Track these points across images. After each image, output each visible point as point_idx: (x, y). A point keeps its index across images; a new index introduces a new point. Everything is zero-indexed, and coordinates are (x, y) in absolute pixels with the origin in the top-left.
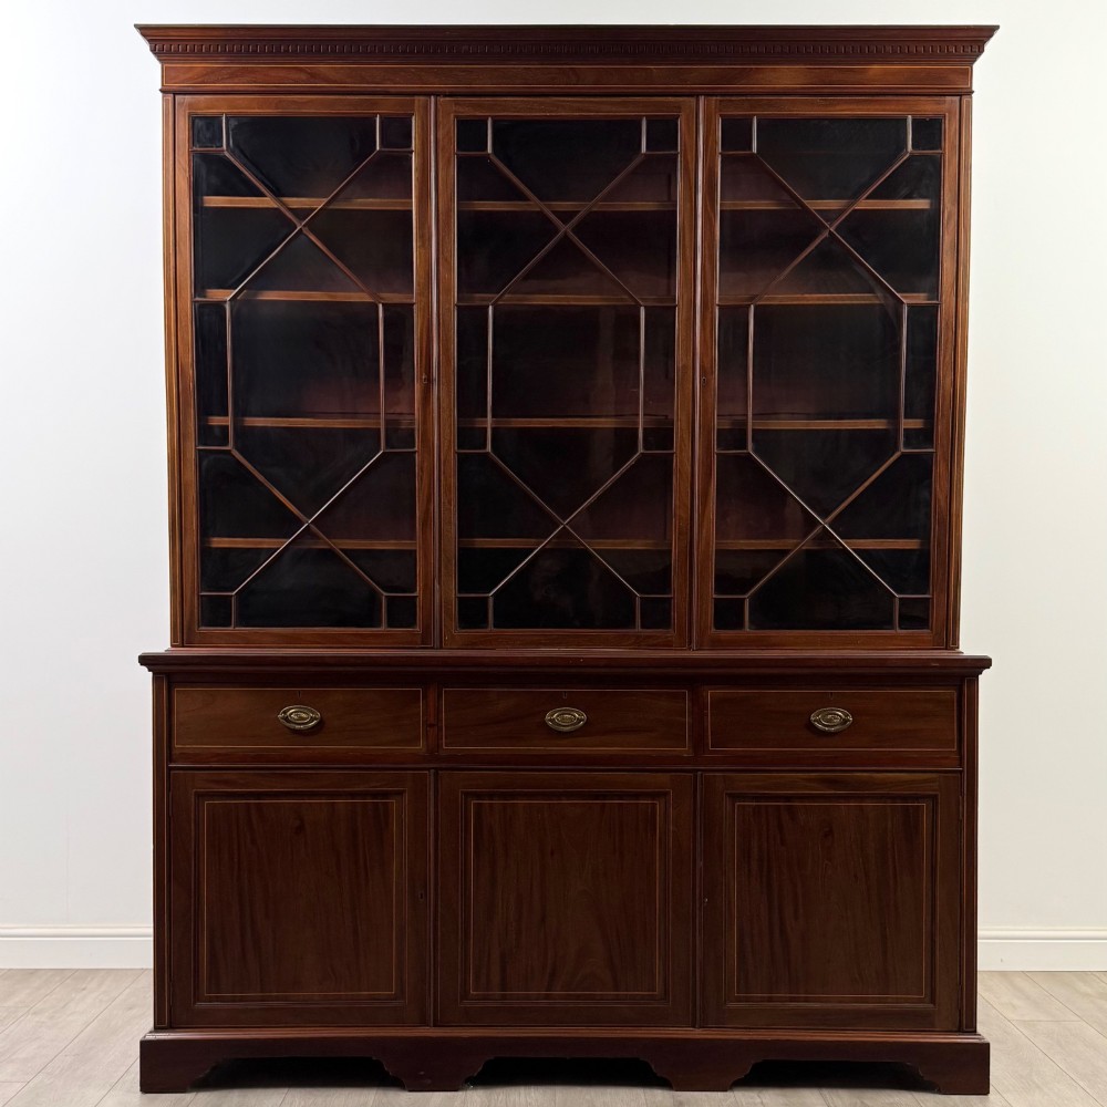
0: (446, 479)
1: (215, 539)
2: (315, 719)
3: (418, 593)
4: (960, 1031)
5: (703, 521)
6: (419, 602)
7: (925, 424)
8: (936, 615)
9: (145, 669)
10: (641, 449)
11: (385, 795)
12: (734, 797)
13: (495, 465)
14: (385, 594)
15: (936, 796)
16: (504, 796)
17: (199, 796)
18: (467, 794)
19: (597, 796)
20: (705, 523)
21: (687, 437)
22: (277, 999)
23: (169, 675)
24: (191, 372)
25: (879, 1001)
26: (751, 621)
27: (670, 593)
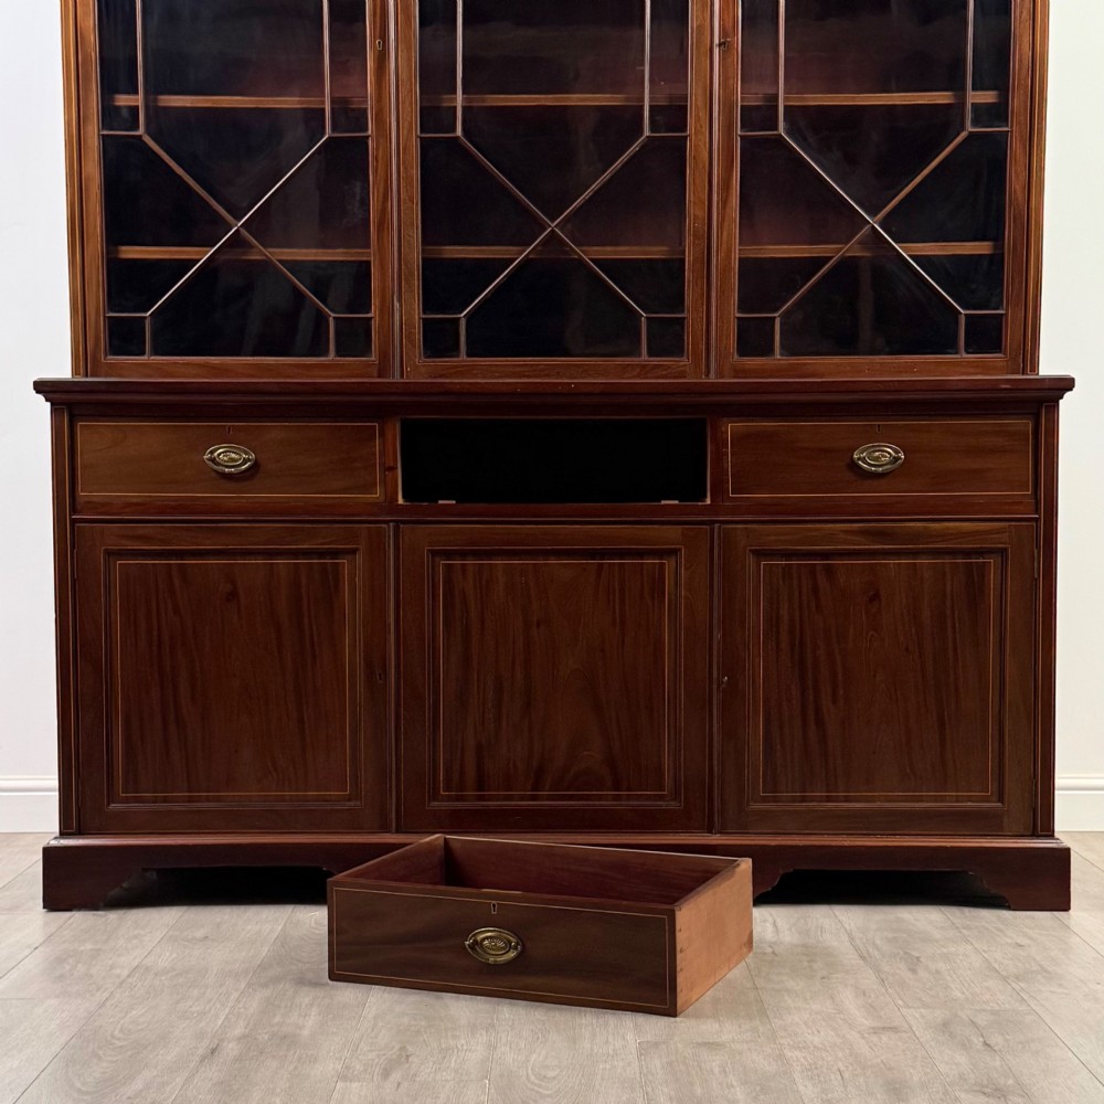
0: (405, 168)
1: (124, 248)
2: (249, 460)
3: (374, 313)
4: (1035, 835)
5: (723, 220)
6: (375, 325)
7: (999, 96)
8: (1010, 336)
9: (41, 398)
10: (647, 133)
11: (335, 554)
12: (760, 554)
13: (467, 153)
14: (333, 315)
15: (1006, 549)
16: (477, 554)
17: (109, 553)
18: (434, 553)
19: (592, 554)
20: (726, 224)
21: (704, 116)
22: (208, 799)
23: (70, 406)
24: (92, 38)
25: (936, 799)
26: (782, 346)
27: (683, 312)
